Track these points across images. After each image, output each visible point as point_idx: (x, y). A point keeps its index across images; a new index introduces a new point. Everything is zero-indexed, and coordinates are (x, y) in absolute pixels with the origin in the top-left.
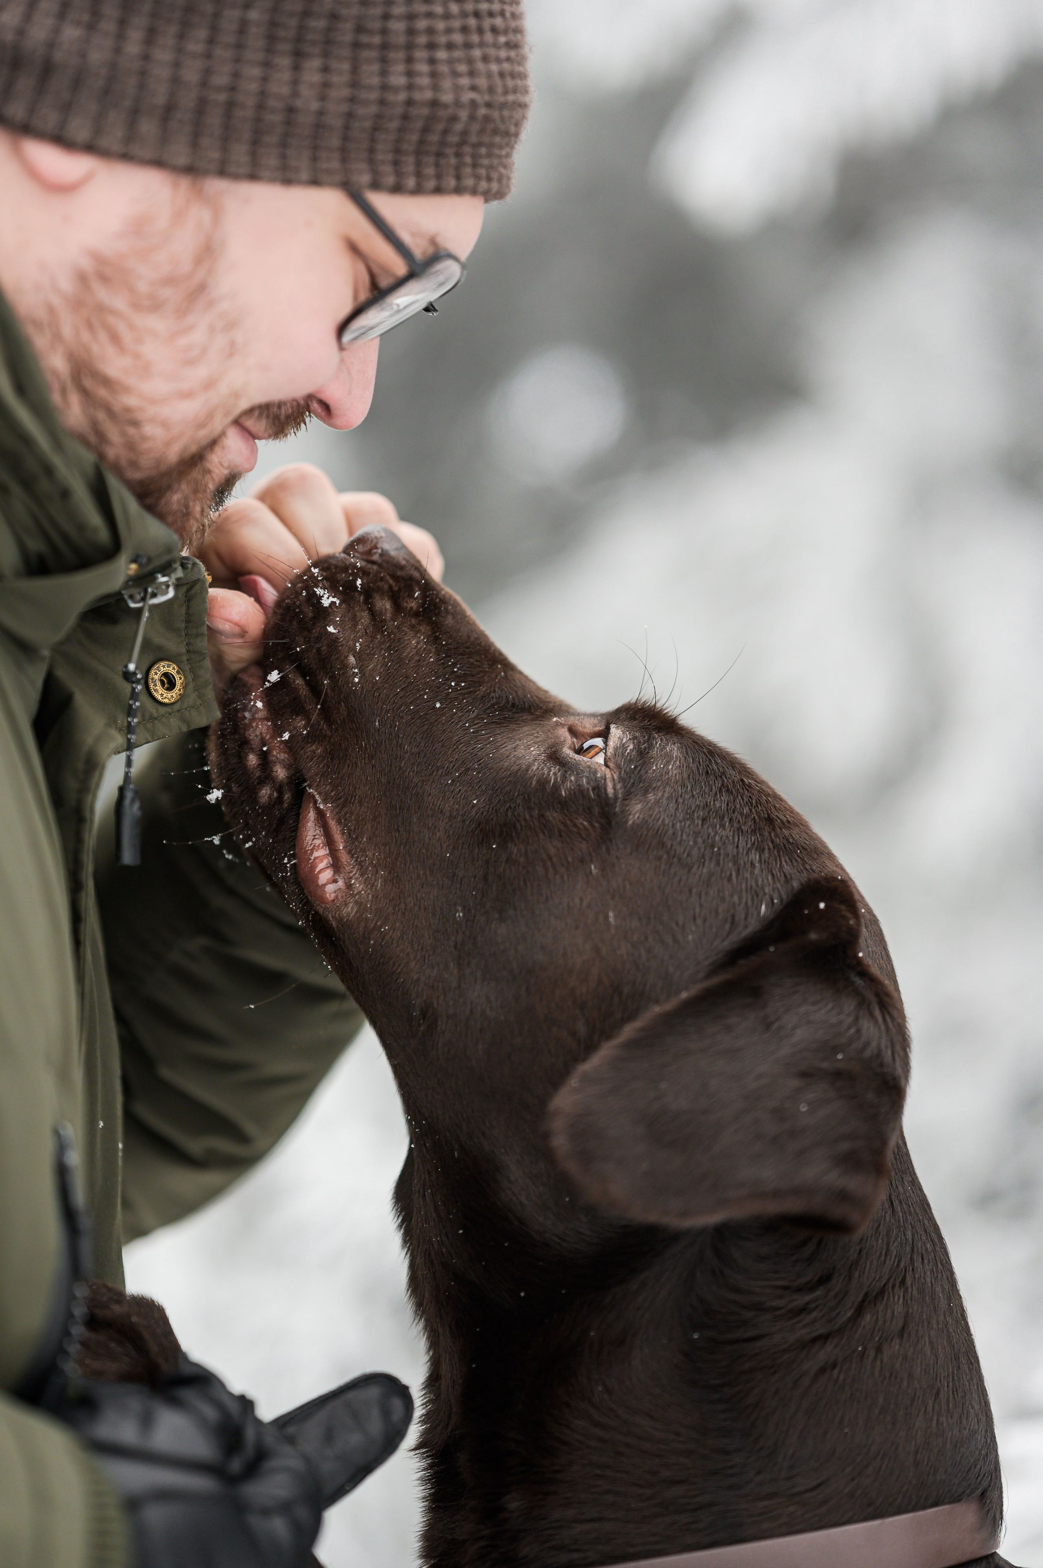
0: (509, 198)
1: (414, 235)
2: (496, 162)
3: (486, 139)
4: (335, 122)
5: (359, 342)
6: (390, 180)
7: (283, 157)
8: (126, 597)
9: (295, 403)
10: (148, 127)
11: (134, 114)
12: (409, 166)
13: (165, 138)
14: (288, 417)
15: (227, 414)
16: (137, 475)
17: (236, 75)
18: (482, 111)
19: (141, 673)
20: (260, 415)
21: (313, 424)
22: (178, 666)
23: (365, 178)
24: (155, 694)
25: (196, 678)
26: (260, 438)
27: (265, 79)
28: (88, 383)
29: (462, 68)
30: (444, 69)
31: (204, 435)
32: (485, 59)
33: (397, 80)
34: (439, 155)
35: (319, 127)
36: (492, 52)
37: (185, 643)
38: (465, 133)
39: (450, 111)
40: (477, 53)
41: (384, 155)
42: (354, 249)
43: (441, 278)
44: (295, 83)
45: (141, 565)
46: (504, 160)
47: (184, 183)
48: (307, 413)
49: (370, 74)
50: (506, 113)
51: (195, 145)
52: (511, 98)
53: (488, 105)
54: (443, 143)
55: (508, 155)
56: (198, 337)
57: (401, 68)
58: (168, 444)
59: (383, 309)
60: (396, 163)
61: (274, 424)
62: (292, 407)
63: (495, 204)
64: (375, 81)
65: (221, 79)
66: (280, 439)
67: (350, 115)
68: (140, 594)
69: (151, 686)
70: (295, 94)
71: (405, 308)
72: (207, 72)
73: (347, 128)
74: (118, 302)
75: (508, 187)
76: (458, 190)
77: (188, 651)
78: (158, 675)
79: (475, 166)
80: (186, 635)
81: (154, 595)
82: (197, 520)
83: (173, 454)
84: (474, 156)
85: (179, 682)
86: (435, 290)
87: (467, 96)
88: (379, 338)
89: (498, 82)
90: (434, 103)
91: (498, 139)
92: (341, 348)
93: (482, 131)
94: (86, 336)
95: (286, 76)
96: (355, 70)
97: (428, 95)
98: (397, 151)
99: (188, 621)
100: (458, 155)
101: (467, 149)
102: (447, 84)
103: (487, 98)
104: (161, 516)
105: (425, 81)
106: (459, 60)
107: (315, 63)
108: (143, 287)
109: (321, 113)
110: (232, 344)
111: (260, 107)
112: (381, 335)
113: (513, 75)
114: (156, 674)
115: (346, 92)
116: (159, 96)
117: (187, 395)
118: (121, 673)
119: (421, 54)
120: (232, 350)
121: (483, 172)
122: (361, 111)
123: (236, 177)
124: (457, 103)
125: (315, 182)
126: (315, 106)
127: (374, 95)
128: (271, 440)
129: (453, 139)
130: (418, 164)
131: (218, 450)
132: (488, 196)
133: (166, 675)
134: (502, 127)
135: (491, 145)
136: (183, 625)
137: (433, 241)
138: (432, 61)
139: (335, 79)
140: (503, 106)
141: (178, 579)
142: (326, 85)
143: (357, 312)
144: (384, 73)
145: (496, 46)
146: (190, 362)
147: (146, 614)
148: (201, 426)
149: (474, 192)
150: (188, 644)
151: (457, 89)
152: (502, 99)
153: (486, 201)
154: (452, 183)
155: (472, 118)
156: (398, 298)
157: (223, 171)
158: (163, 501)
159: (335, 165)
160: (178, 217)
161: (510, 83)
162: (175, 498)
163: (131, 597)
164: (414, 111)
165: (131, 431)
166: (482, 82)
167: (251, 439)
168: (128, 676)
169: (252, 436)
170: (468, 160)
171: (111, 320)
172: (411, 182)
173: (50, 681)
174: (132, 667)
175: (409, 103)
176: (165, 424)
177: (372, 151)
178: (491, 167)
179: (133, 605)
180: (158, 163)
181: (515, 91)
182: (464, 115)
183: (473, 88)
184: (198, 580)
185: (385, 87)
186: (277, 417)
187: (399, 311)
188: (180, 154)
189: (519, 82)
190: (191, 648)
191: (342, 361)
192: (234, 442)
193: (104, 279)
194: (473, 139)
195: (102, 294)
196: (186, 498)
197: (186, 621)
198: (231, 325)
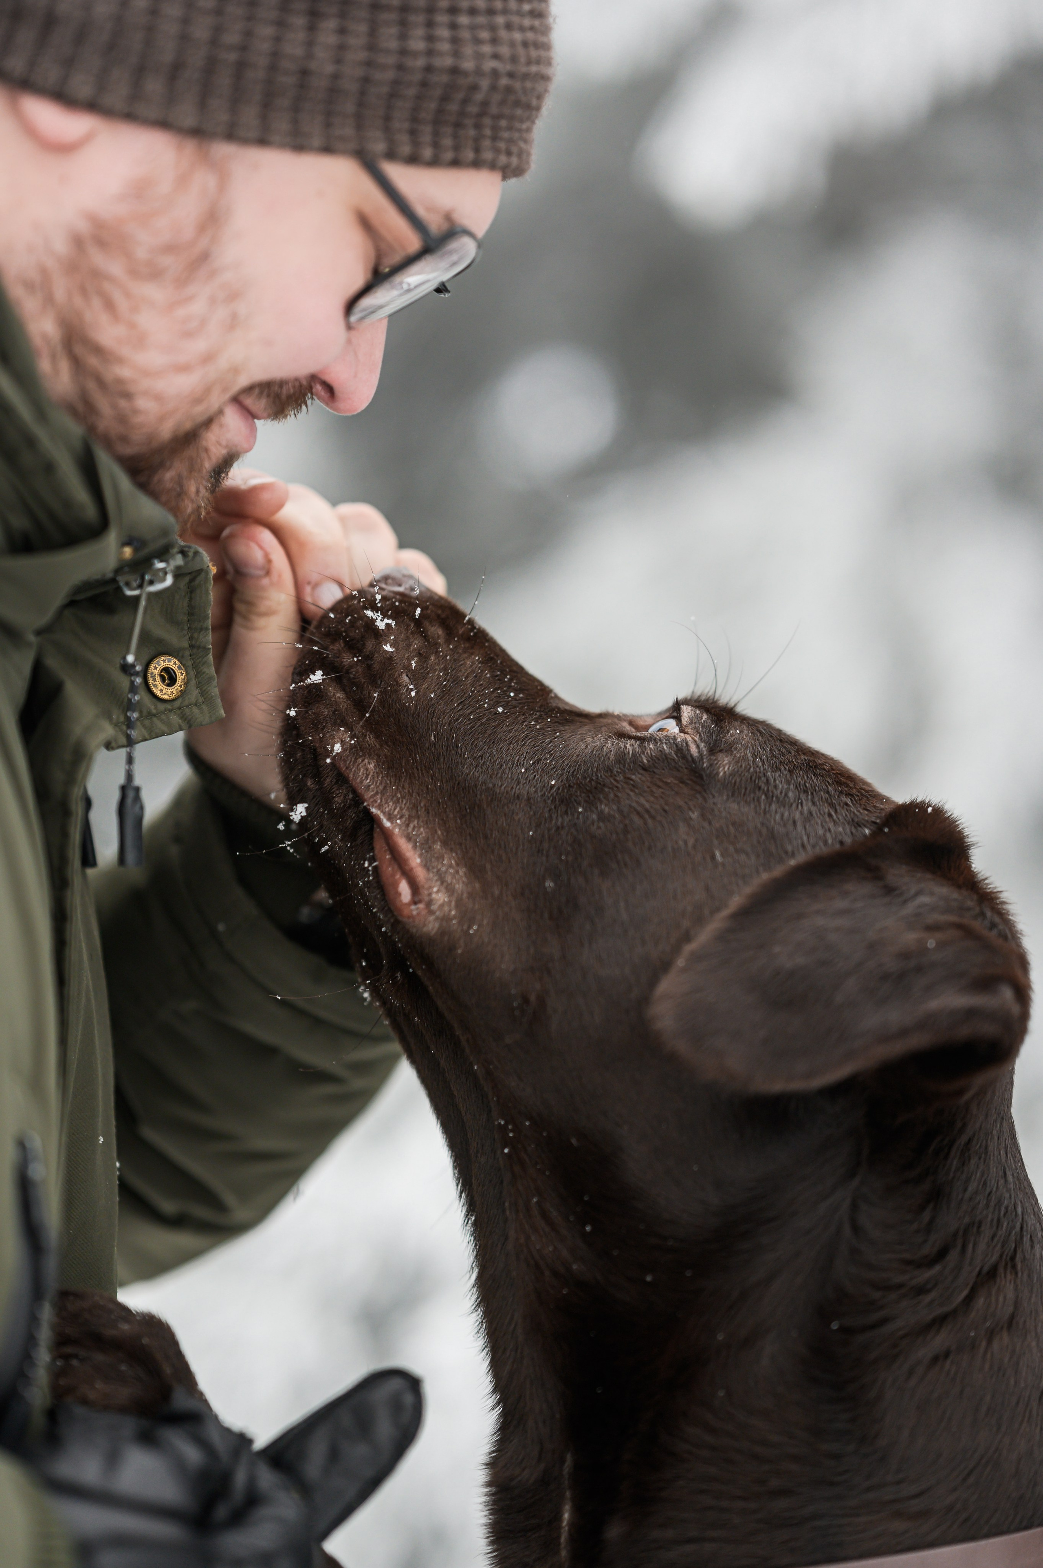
0: (528, 177)
1: (429, 209)
2: (516, 135)
3: (507, 111)
4: (351, 86)
5: (368, 321)
6: (406, 149)
7: (295, 122)
8: (122, 584)
9: (297, 384)
10: (154, 86)
11: (140, 72)
12: (426, 137)
13: (171, 98)
14: (289, 397)
15: (225, 390)
16: (128, 451)
17: (248, 34)
18: (504, 81)
19: (141, 664)
20: (261, 393)
21: (315, 407)
22: (178, 660)
23: (380, 147)
24: (154, 689)
25: (199, 674)
26: (259, 418)
27: (278, 39)
28: (79, 350)
29: (485, 35)
30: (466, 35)
31: (200, 411)
32: (509, 27)
33: (417, 44)
34: (458, 125)
35: (334, 92)
36: (515, 19)
37: (187, 637)
38: (485, 104)
39: (470, 80)
40: (500, 20)
41: (400, 123)
42: (365, 223)
43: (455, 258)
44: (310, 44)
45: (136, 550)
46: (525, 135)
47: (190, 146)
48: (309, 395)
49: (389, 38)
50: (528, 84)
51: (203, 104)
52: (534, 69)
53: (511, 75)
54: (462, 114)
55: (529, 130)
56: (197, 307)
57: (420, 32)
58: (162, 419)
59: (393, 288)
60: (413, 133)
61: (274, 402)
62: (294, 387)
63: (513, 181)
64: (393, 44)
65: (232, 37)
66: (279, 420)
67: (366, 80)
68: (136, 580)
69: (151, 681)
70: (310, 56)
71: (416, 287)
72: (218, 30)
73: (363, 93)
74: (115, 268)
75: (528, 163)
76: (476, 164)
77: (191, 646)
78: (158, 669)
79: (494, 138)
80: (188, 629)
81: (151, 583)
82: (192, 501)
83: (166, 431)
84: (495, 129)
85: (180, 677)
86: (447, 270)
87: (490, 65)
88: (387, 319)
89: (521, 51)
90: (455, 71)
91: (519, 112)
92: (349, 327)
93: (503, 102)
94: (78, 301)
95: (301, 36)
96: (373, 32)
97: (448, 62)
98: (414, 119)
99: (190, 614)
100: (478, 126)
101: (487, 121)
102: (468, 50)
103: (509, 67)
104: (154, 495)
105: (445, 47)
106: (481, 27)
107: (331, 24)
108: (141, 253)
109: (336, 77)
110: (234, 316)
111: (273, 68)
112: (391, 316)
113: (537, 45)
114: (156, 668)
115: (362, 55)
116: (167, 53)
117: (183, 368)
118: (118, 665)
119: (442, 19)
120: (233, 323)
121: (502, 145)
122: (378, 76)
123: (245, 141)
124: (479, 72)
125: (328, 149)
126: (329, 69)
127: (391, 60)
128: (270, 420)
129: (473, 109)
130: (436, 134)
131: (215, 428)
132: (508, 172)
133: (166, 670)
134: (524, 99)
135: (512, 118)
136: (185, 618)
137: (448, 217)
138: (453, 26)
139: (352, 41)
140: (526, 76)
141: (178, 568)
142: (342, 47)
143: (366, 290)
144: (403, 37)
145: (519, 13)
146: (188, 335)
147: (143, 603)
148: (198, 401)
149: (492, 166)
150: (191, 638)
151: (479, 56)
152: (524, 69)
153: (505, 178)
154: (470, 155)
155: (493, 88)
156: (410, 276)
157: (232, 135)
158: (156, 478)
159: (349, 131)
160: (182, 181)
161: (534, 53)
162: (168, 476)
163: (128, 584)
164: (435, 78)
165: (123, 403)
166: (505, 50)
167: (250, 417)
168: (126, 669)
169: (251, 415)
170: (488, 132)
171: (107, 286)
172: (427, 153)
173: (38, 668)
174: (130, 659)
175: (429, 69)
176: (159, 398)
177: (387, 118)
178: (511, 141)
179: (129, 593)
180: (163, 124)
181: (538, 62)
182: (485, 84)
183: (496, 56)
184: (200, 571)
185: (403, 52)
186: (278, 396)
187: (409, 291)
188: (187, 115)
189: (543, 53)
190: (194, 643)
191: (349, 342)
192: (232, 419)
193: (101, 243)
194: (494, 110)
195: (98, 258)
196: (180, 476)
197: (188, 614)
198: (233, 296)
